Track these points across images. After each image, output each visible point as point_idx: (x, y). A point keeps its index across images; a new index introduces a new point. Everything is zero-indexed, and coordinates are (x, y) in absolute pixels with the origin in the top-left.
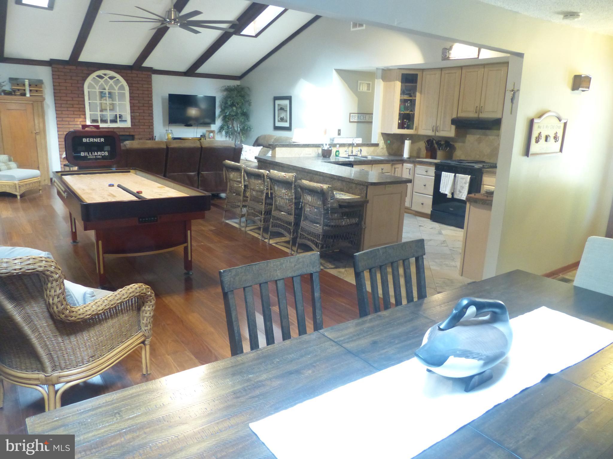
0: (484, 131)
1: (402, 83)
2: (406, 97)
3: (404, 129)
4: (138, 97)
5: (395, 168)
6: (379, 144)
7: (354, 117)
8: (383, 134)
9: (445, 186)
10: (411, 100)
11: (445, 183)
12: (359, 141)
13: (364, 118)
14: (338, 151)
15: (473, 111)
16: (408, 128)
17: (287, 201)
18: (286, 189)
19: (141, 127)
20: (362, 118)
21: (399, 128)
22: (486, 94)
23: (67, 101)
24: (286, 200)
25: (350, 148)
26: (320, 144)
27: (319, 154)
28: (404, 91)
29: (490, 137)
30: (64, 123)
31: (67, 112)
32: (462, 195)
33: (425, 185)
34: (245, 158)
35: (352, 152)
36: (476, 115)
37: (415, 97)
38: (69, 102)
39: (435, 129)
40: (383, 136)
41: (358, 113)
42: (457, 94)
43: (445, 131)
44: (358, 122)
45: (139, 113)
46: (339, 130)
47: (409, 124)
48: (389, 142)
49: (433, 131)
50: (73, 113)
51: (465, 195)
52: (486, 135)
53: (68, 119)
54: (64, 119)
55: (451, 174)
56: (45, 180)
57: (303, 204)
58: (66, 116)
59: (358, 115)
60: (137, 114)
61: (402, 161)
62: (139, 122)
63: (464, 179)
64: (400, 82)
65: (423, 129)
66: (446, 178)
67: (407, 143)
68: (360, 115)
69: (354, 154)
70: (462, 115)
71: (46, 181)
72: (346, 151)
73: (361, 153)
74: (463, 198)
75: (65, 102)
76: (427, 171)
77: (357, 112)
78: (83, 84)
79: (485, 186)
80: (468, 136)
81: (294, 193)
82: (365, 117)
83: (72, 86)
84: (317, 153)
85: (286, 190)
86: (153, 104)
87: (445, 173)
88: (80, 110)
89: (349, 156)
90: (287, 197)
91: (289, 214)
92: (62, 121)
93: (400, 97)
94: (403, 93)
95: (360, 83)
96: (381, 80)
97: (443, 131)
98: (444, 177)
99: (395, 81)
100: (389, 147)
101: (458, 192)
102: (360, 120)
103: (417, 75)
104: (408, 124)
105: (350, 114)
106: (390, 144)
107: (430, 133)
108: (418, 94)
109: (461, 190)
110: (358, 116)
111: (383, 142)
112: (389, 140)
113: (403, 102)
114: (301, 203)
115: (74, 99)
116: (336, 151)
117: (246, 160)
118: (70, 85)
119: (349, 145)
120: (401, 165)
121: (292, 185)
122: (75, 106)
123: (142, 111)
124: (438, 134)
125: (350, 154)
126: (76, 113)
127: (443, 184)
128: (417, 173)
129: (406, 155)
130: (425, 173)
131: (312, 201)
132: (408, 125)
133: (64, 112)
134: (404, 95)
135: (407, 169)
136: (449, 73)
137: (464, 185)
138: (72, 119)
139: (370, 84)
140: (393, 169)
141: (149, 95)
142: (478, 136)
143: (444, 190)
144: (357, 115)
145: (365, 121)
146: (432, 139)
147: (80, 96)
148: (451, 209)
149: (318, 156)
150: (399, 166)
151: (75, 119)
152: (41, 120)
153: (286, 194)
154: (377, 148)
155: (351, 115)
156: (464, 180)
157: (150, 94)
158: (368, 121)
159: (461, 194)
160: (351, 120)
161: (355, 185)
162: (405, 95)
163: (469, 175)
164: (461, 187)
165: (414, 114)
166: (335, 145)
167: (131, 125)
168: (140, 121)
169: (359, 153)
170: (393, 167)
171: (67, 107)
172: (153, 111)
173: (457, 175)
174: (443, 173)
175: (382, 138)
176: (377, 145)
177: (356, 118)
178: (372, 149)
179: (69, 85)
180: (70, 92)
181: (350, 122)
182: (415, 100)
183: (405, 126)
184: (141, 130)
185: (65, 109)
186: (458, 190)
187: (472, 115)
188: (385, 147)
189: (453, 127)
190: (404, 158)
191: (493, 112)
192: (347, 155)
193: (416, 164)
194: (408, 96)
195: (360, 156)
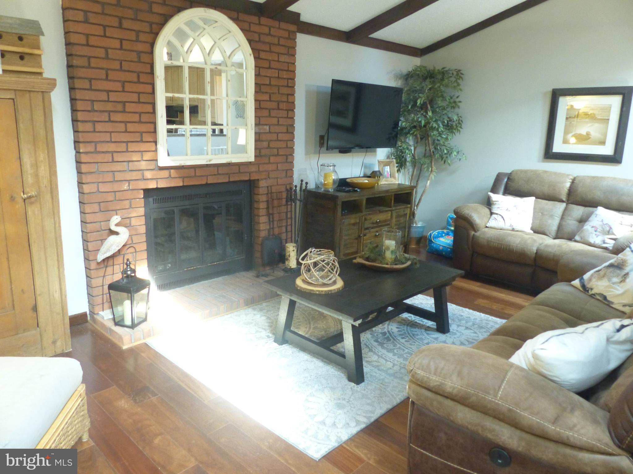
4: (270, 85)
19: (272, 159)
23: (108, 92)
30: (99, 158)
31: (109, 127)
34: (511, 226)
38: (113, 97)
45: (270, 125)
50: (123, 130)
53: (112, 147)
54: (100, 148)
56: (54, 342)
58: (107, 137)
60: (265, 127)
62: (269, 147)
71: (59, 343)
75: (104, 96)
78: (152, 45)
83: (121, 49)
86: (296, 103)
88: (142, 120)
92: (96, 152)
115: (128, 87)
117: (513, 230)
118: (118, 46)
122: (130, 107)
123: (274, 121)
126: (130, 127)
133: (99, 127)
138: (123, 147)
141: (290, 81)
147: (143, 78)
151: (129, 144)
152: (42, 156)
157: (291, 79)
167: (256, 156)
168: (271, 146)
171: (109, 112)
172: (294, 121)
179: (116, 44)
180: (116, 65)
184: (270, 167)
185: (105, 117)
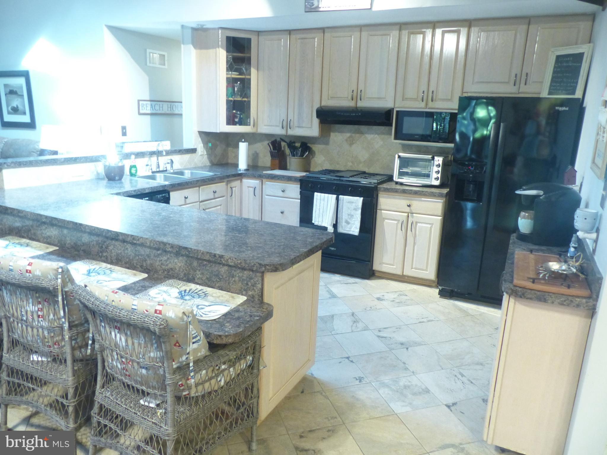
0: (356, 126)
1: (228, 51)
2: (235, 75)
3: (235, 125)
5: (231, 188)
6: (198, 149)
7: (145, 106)
8: (201, 134)
9: (321, 215)
10: (242, 81)
11: (321, 210)
12: (166, 145)
13: (161, 109)
14: (135, 166)
15: (347, 98)
16: (241, 123)
17: (46, 333)
18: (39, 303)
20: (157, 107)
21: (228, 123)
22: (366, 71)
24: (40, 330)
25: (154, 159)
26: (99, 157)
27: (98, 174)
28: (231, 64)
29: (367, 135)
32: (350, 228)
33: (282, 213)
35: (158, 166)
36: (351, 104)
37: (250, 75)
39: (286, 124)
40: (200, 136)
41: (151, 101)
42: (318, 69)
43: (303, 127)
44: (152, 114)
46: (124, 128)
47: (242, 116)
48: (210, 145)
49: (283, 128)
51: (356, 228)
52: (362, 133)
55: (330, 195)
57: (97, 346)
59: (152, 102)
61: (240, 176)
63: (353, 202)
64: (224, 49)
65: (265, 125)
66: (322, 202)
67: (243, 147)
68: (154, 103)
69: (161, 169)
70: (330, 103)
72: (147, 165)
73: (172, 166)
74: (353, 231)
76: (283, 191)
77: (148, 99)
79: (383, 211)
80: (332, 134)
81: (64, 317)
82: (161, 106)
84: (95, 173)
85: (40, 306)
87: (319, 194)
89: (153, 172)
90: (45, 324)
91: (54, 360)
93: (227, 74)
94: (230, 68)
95: (150, 53)
96: (191, 47)
97: (298, 127)
98: (319, 201)
99: (215, 48)
100: (211, 151)
101: (344, 224)
102: (154, 112)
103: (249, 40)
104: (240, 116)
105: (139, 101)
106: (211, 148)
107: (278, 131)
108: (253, 71)
109: (349, 220)
110: (151, 105)
111: (202, 145)
112: (210, 142)
113: (231, 82)
114: (90, 342)
116: (131, 167)
119: (152, 154)
120: (239, 181)
121: (57, 296)
124: (291, 132)
125: (154, 169)
127: (318, 211)
128: (268, 193)
129: (242, 165)
130: (281, 194)
131: (127, 345)
132: (240, 119)
134: (231, 71)
135: (248, 187)
136: (302, 39)
137: (353, 212)
139: (164, 56)
140: (229, 189)
142: (348, 135)
143: (320, 220)
144: (149, 103)
145: (163, 112)
146: (278, 139)
148: (333, 249)
149: (99, 178)
150: (236, 184)
153: (39, 316)
154: (194, 155)
155: (141, 102)
156: (354, 204)
158: (168, 112)
159: (349, 226)
160: (141, 112)
161: (226, 268)
162: (234, 71)
163: (361, 197)
164: (349, 215)
165: (249, 102)
166: (127, 156)
169: (169, 167)
170: (229, 186)
173: (340, 196)
174: (316, 194)
175: (200, 139)
176: (193, 151)
177: (149, 107)
178: (187, 157)
181: (140, 114)
182: (250, 79)
183: (237, 120)
186: (344, 221)
187: (346, 103)
188: (205, 153)
189: (316, 122)
190: (240, 170)
191: (379, 98)
192: (151, 171)
193: (264, 180)
194: (237, 73)
195: (172, 171)
